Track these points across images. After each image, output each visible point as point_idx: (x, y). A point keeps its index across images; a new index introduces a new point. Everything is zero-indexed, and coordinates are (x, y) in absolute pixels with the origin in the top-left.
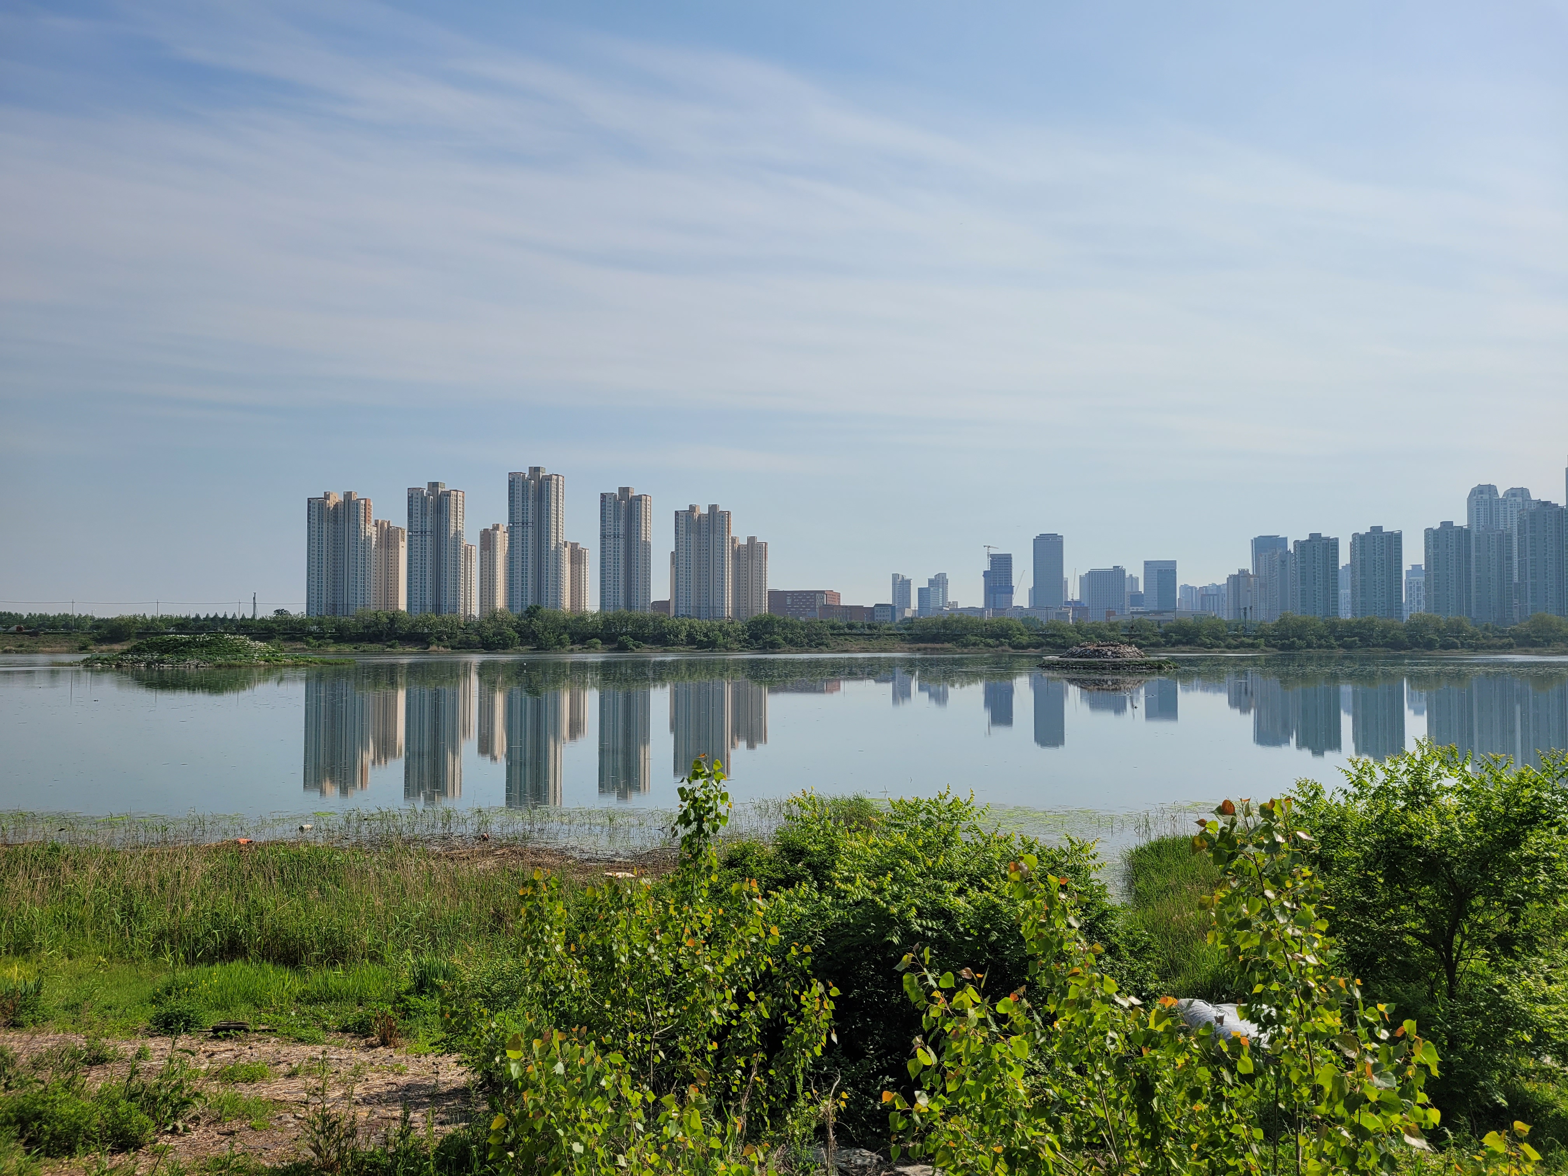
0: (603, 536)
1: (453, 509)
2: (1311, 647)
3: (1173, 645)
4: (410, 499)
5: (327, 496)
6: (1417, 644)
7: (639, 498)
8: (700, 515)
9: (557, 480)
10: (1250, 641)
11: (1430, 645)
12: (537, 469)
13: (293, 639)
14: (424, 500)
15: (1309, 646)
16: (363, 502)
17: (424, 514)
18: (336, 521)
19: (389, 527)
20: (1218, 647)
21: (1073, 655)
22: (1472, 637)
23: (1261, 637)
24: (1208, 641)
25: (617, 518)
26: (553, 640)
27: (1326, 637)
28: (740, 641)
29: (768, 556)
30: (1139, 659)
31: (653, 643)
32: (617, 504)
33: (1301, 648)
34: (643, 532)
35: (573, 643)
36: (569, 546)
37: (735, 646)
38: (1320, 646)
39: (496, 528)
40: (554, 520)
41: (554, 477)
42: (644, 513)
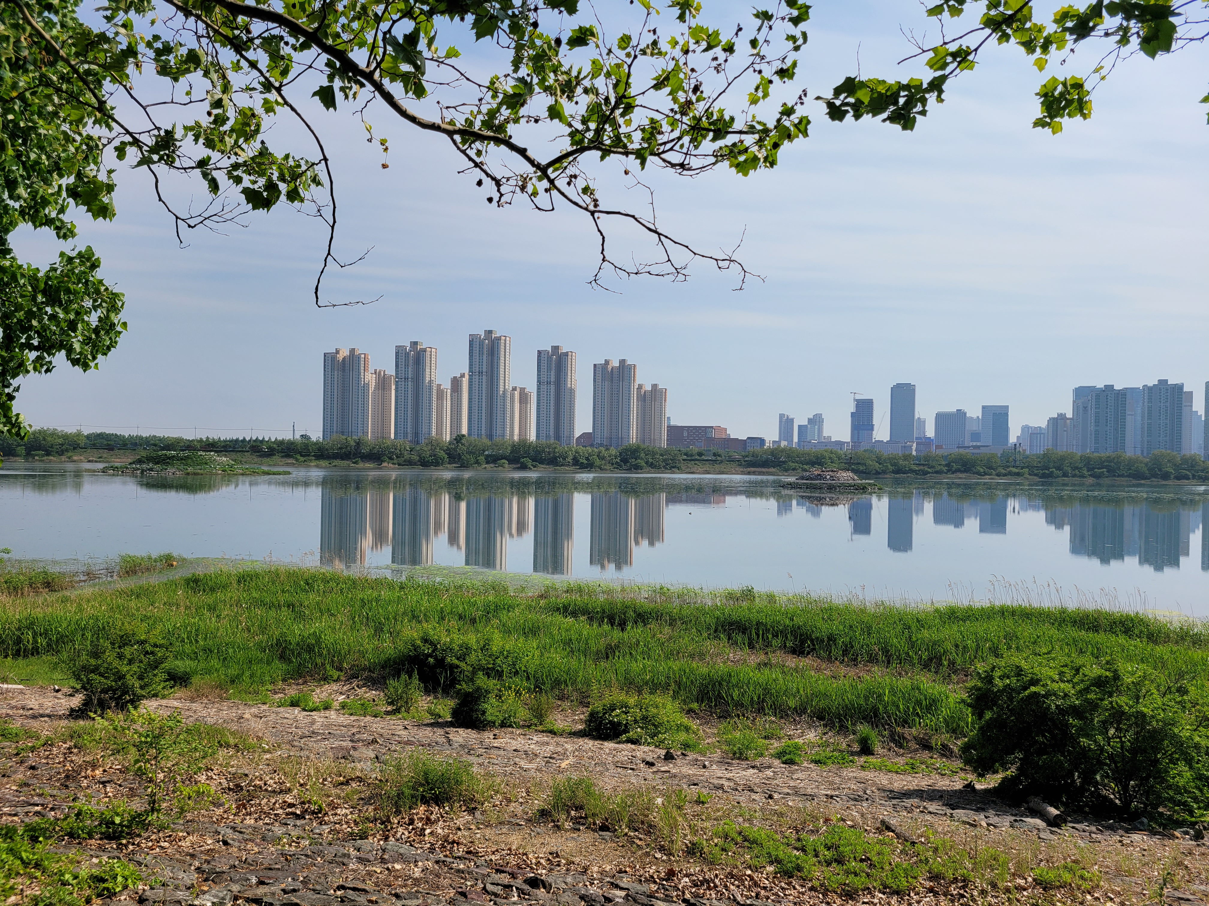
0: (539, 382)
1: (428, 361)
3: (953, 473)
4: (397, 354)
5: (337, 352)
6: (1155, 476)
7: (566, 354)
8: (612, 369)
9: (505, 340)
10: (1017, 471)
11: (1166, 476)
12: (490, 332)
14: (407, 354)
15: (1065, 475)
16: (363, 356)
17: (407, 365)
18: (344, 370)
19: (384, 375)
22: (1202, 471)
23: (1027, 467)
25: (549, 369)
26: (473, 460)
27: (1081, 468)
28: (613, 464)
29: (667, 399)
30: (851, 482)
31: (548, 464)
32: (549, 358)
33: (1058, 477)
34: (569, 380)
35: (487, 463)
36: (518, 390)
39: (463, 376)
40: (502, 370)
41: (503, 338)
42: (569, 366)
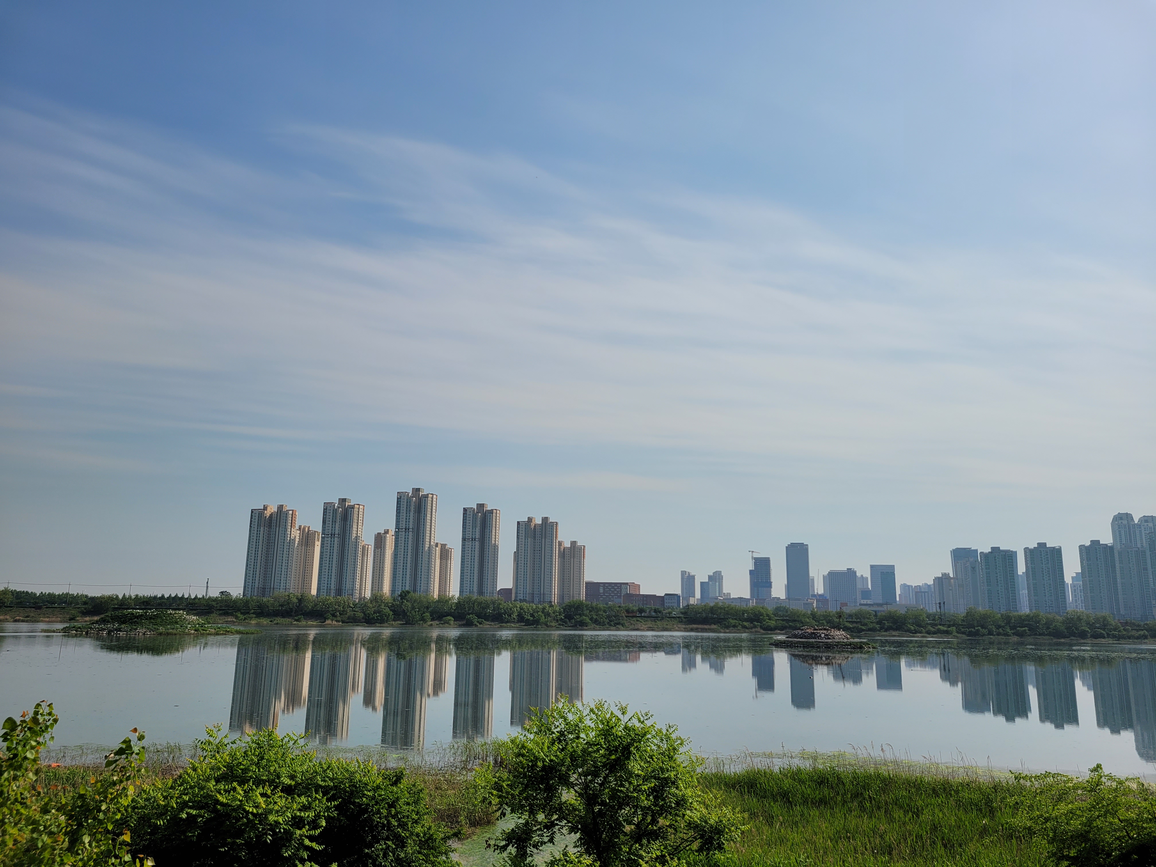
0: (464, 539)
1: (355, 517)
2: (992, 635)
3: (886, 630)
4: (325, 510)
5: (265, 508)
6: (1073, 634)
7: (491, 511)
8: (535, 525)
9: (432, 498)
10: (945, 629)
11: (1083, 635)
12: (418, 490)
13: (226, 614)
14: (335, 511)
15: (990, 633)
16: (291, 512)
17: (334, 522)
18: (270, 526)
19: (309, 530)
20: (920, 633)
21: (796, 636)
22: (1115, 630)
23: (953, 625)
24: (912, 628)
25: (474, 526)
26: (418, 617)
27: (1003, 627)
28: (557, 621)
29: (586, 556)
30: (845, 640)
31: (493, 621)
32: (475, 515)
33: (984, 635)
34: (493, 537)
35: (433, 619)
36: (439, 546)
37: (553, 624)
38: (999, 634)
39: (387, 532)
40: (428, 527)
41: (430, 496)
42: (494, 523)
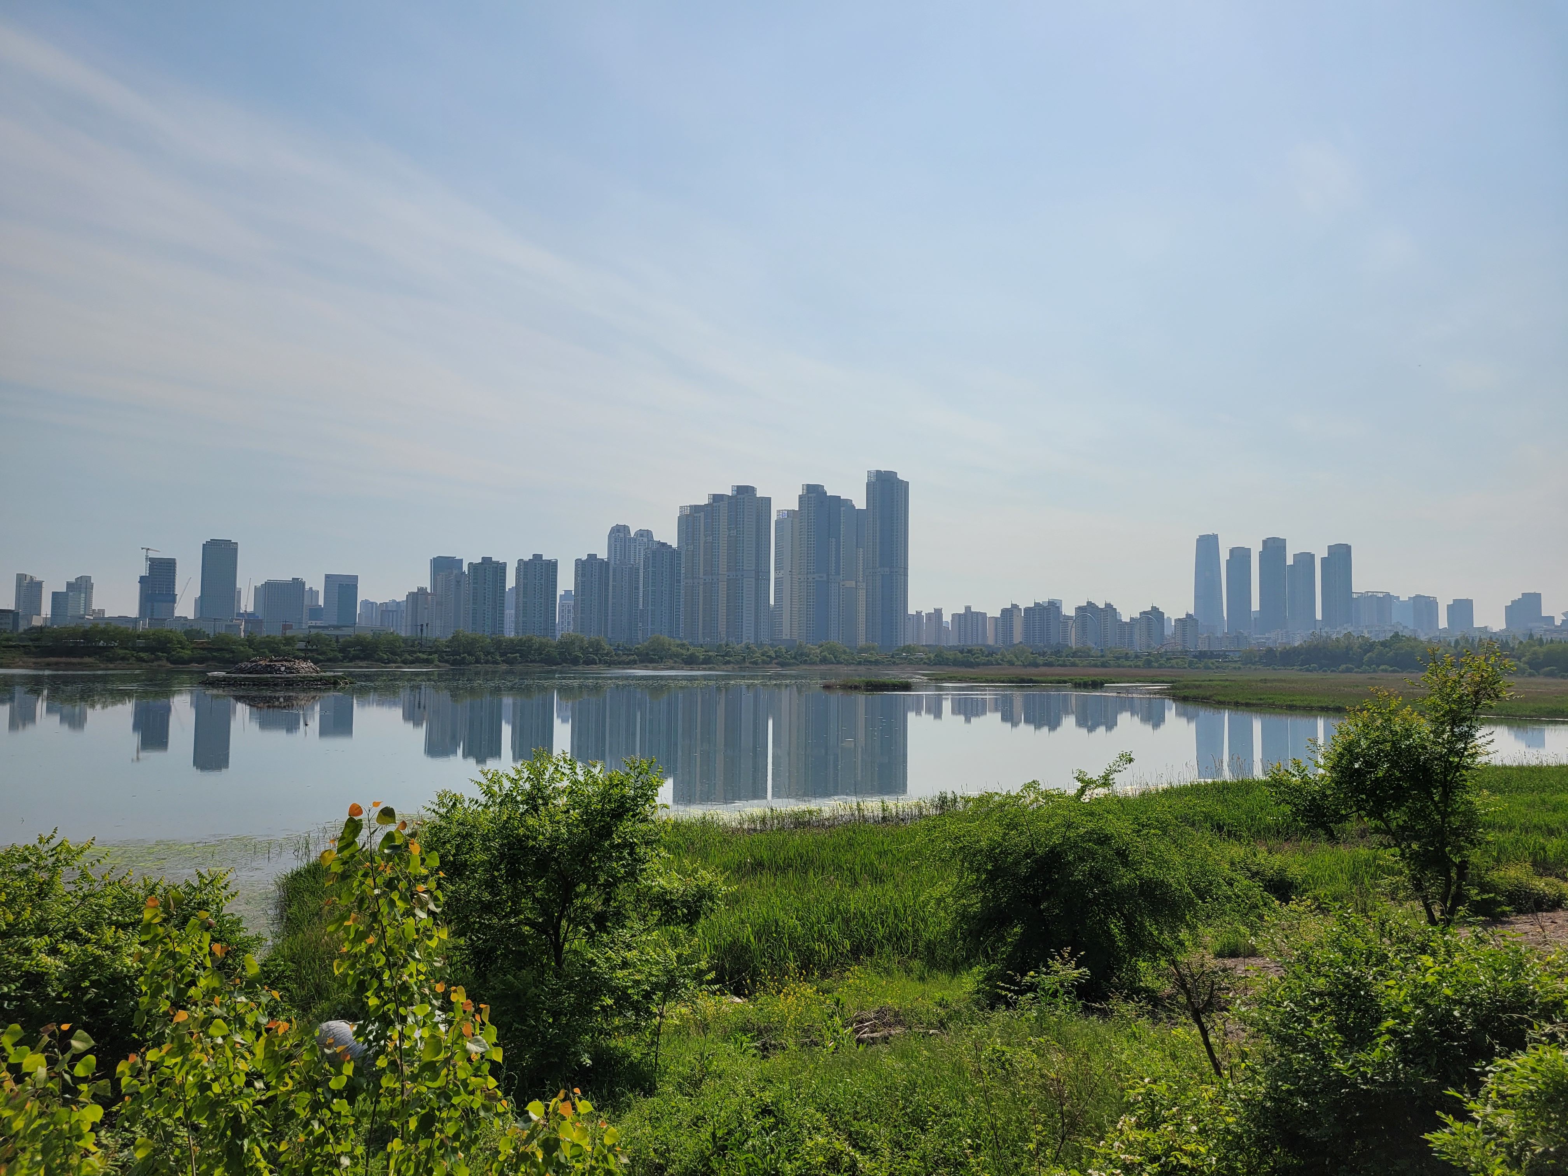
2: (479, 663)
3: (351, 661)
6: (565, 661)
10: (425, 656)
11: (575, 661)
15: (477, 661)
20: (395, 662)
21: (241, 671)
22: (606, 655)
23: (435, 653)
24: (385, 657)
27: (493, 653)
30: (314, 674)
33: (471, 663)
38: (487, 662)
